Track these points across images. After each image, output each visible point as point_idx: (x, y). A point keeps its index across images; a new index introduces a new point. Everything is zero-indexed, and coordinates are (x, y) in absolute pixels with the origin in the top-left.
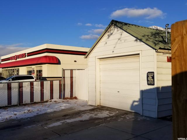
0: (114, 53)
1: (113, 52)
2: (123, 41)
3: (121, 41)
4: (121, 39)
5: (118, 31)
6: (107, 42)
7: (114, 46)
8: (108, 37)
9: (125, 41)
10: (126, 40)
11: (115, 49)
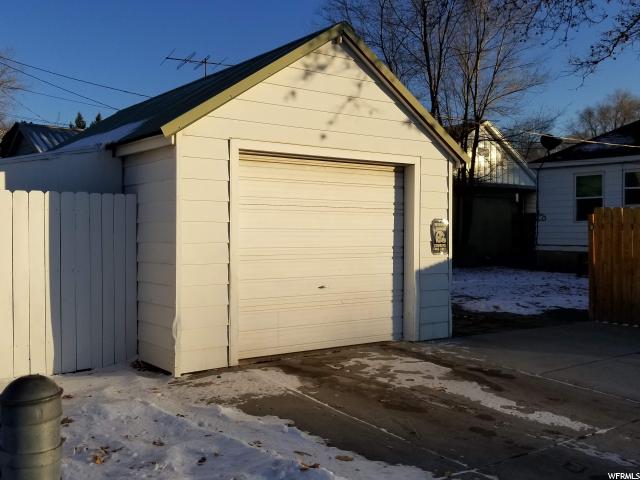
0: (326, 143)
1: (323, 137)
2: (364, 111)
3: (357, 106)
4: (359, 101)
5: (348, 67)
6: (299, 93)
7: (330, 116)
8: (302, 72)
9: (371, 113)
10: (376, 110)
11: (332, 128)
